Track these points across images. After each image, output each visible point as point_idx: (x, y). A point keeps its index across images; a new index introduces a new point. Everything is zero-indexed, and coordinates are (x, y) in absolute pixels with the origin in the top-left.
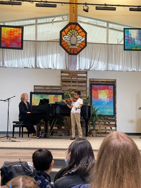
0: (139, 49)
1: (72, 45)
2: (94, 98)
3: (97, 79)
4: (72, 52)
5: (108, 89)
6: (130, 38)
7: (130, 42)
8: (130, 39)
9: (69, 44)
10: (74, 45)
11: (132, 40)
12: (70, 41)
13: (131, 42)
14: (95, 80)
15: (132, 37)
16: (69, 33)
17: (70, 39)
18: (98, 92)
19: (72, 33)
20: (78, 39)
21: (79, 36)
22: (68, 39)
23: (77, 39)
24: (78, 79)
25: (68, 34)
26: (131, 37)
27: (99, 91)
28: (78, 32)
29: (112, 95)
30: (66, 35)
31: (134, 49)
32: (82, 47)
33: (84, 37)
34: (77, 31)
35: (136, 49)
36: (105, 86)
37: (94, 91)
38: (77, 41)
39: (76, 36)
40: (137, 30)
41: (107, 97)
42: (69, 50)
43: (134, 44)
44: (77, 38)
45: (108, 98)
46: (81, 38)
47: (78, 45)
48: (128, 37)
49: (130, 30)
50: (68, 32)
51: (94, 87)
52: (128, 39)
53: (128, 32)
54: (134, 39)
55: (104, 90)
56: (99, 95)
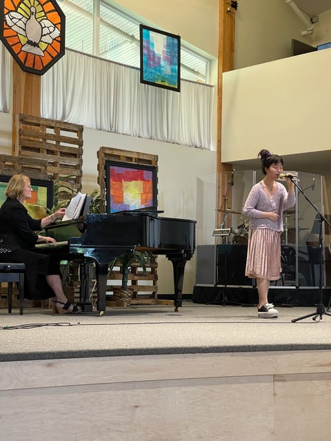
0: (167, 85)
1: (30, 42)
2: (114, 202)
3: (121, 150)
4: (29, 64)
5: (143, 179)
6: (151, 54)
7: (152, 62)
8: (152, 57)
9: (23, 40)
10: (35, 45)
11: (156, 60)
12: (25, 30)
13: (154, 63)
14: (115, 153)
15: (156, 52)
16: (22, 5)
17: (25, 25)
18: (121, 186)
19: (30, 9)
20: (46, 31)
21: (46, 23)
22: (20, 24)
23: (42, 28)
24: (62, 144)
25: (19, 10)
26: (154, 52)
27: (125, 183)
28: (43, 11)
29: (150, 195)
30: (16, 11)
31: (159, 83)
32: (54, 54)
33: (59, 26)
34: (42, 6)
35: (163, 83)
36: (136, 170)
37: (114, 183)
38: (42, 36)
39: (39, 20)
40: (165, 36)
41: (140, 201)
42: (21, 57)
43: (160, 71)
44: (43, 26)
45: (142, 203)
46: (51, 29)
47: (44, 46)
48: (148, 49)
49: (152, 33)
50: (20, 4)
51: (114, 170)
52: (149, 55)
53: (148, 36)
54: (159, 58)
55: (134, 182)
56: (125, 194)
